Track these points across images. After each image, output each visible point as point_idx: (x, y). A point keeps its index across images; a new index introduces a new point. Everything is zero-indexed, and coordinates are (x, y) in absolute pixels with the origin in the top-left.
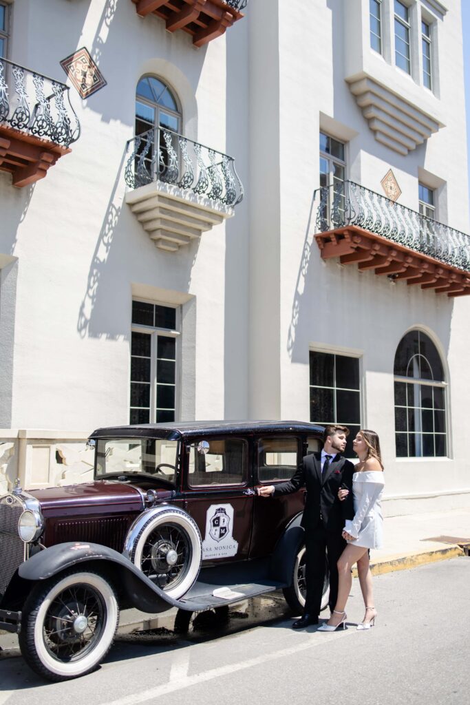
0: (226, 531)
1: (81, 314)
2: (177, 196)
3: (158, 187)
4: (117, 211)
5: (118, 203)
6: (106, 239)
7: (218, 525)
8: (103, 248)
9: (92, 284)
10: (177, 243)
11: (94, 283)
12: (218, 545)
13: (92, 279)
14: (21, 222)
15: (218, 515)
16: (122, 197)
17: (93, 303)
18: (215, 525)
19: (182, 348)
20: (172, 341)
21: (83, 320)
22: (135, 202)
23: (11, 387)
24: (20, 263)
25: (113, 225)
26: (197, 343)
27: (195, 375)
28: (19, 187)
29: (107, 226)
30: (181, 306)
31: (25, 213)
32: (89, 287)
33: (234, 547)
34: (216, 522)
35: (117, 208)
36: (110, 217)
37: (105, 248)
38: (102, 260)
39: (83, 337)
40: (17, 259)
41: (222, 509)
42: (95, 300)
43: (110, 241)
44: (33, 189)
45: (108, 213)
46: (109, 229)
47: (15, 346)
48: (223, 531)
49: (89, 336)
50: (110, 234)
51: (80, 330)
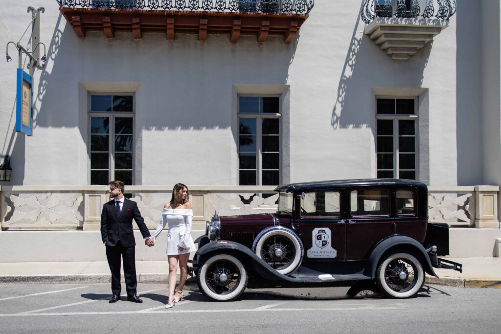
0: (326, 243)
1: (334, 114)
2: (394, 23)
3: (377, 21)
4: (358, 42)
5: (359, 35)
6: (350, 63)
7: (321, 239)
8: (348, 69)
9: (341, 94)
10: (408, 54)
11: (343, 92)
12: (322, 250)
13: (341, 90)
14: (290, 64)
15: (320, 234)
16: (363, 32)
17: (342, 106)
18: (318, 239)
19: (420, 127)
20: (412, 122)
21: (335, 117)
22: (371, 32)
23: (289, 161)
24: (291, 89)
25: (356, 52)
26: (430, 122)
27: (429, 145)
28: (288, 43)
29: (351, 53)
30: (418, 97)
31: (293, 58)
32: (339, 96)
33: (334, 252)
34: (319, 237)
35: (358, 39)
36: (353, 47)
37: (350, 68)
38: (348, 77)
39: (335, 129)
40: (289, 86)
41: (323, 231)
42: (343, 104)
43: (354, 63)
44: (297, 42)
45: (352, 44)
46: (353, 56)
47: (290, 137)
48: (325, 243)
49: (340, 127)
50: (353, 59)
51: (333, 124)
